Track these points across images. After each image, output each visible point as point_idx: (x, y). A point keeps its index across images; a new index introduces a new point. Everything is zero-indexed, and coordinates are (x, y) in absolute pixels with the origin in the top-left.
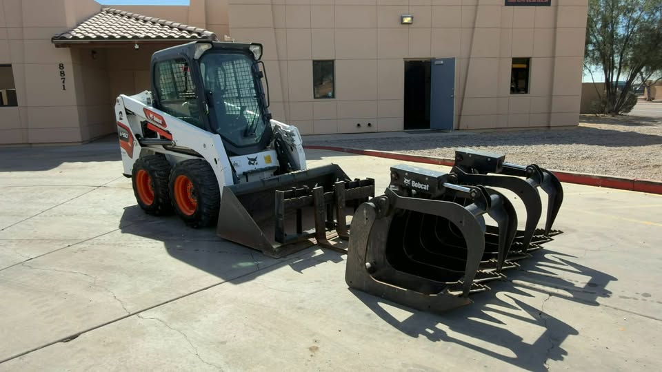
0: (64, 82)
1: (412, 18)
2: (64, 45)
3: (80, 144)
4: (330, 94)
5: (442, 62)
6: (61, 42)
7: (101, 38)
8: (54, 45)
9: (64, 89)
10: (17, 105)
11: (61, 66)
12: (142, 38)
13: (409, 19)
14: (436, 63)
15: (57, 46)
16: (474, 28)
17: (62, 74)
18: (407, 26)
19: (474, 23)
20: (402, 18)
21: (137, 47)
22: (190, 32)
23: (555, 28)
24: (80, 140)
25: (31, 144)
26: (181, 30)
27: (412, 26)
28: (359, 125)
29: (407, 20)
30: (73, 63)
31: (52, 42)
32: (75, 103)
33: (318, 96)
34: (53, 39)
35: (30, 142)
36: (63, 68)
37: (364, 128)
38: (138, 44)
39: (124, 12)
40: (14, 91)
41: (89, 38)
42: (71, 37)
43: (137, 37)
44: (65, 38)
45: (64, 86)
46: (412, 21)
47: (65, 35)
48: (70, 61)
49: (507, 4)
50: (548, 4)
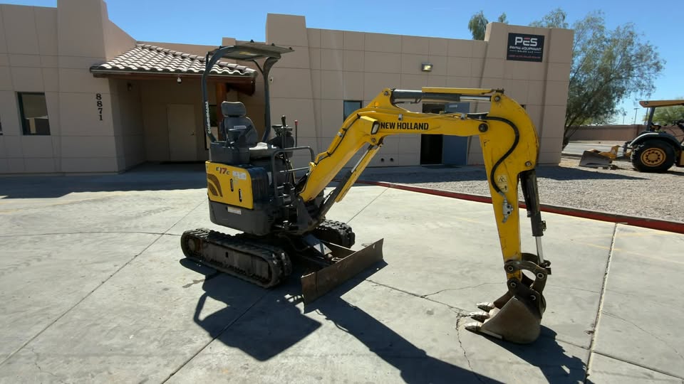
0: (101, 113)
1: (432, 66)
2: (103, 75)
3: (117, 174)
5: (455, 107)
6: (98, 72)
7: (144, 70)
8: (92, 74)
9: (101, 119)
10: (49, 134)
11: (99, 96)
12: (184, 72)
13: (429, 67)
14: (450, 107)
15: (96, 76)
16: (481, 78)
17: (99, 104)
18: (427, 73)
19: (482, 74)
20: (423, 66)
21: (179, 80)
22: (231, 69)
23: (545, 81)
24: (117, 171)
25: (65, 173)
26: (221, 66)
27: (429, 73)
28: (382, 160)
29: (427, 68)
30: (111, 94)
31: (91, 72)
32: (112, 133)
34: (91, 68)
35: (63, 171)
36: (101, 98)
37: (387, 163)
38: (181, 77)
39: (160, 49)
40: (48, 120)
41: (130, 69)
42: (110, 67)
43: (180, 71)
44: (104, 68)
45: (101, 116)
46: (430, 68)
47: (105, 65)
48: (108, 91)
49: (509, 58)
50: (540, 60)
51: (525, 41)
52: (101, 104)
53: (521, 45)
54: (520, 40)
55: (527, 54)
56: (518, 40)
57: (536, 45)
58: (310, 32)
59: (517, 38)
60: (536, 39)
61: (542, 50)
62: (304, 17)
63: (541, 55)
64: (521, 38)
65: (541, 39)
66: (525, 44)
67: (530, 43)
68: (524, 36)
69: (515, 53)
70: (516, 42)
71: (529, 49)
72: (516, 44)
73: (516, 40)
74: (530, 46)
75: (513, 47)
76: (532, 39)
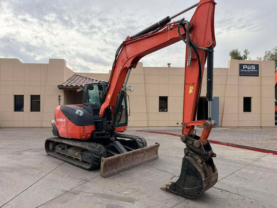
0: (59, 103)
2: (62, 89)
4: (166, 110)
6: (61, 87)
7: (77, 86)
10: (40, 111)
11: (59, 96)
15: (59, 89)
16: (226, 85)
17: (59, 99)
19: (226, 83)
23: (261, 85)
25: (43, 127)
28: (178, 123)
31: (58, 87)
33: (161, 110)
34: (58, 86)
37: (180, 125)
41: (73, 86)
42: (65, 85)
44: (63, 86)
47: (63, 85)
48: (63, 94)
49: (240, 75)
50: (258, 76)
51: (248, 67)
53: (247, 69)
54: (246, 67)
55: (250, 73)
56: (245, 67)
57: (254, 69)
58: (145, 68)
59: (244, 66)
60: (254, 66)
61: (258, 71)
62: (142, 63)
63: (258, 73)
64: (246, 66)
65: (257, 66)
66: (248, 68)
67: (251, 68)
68: (247, 65)
69: (244, 73)
70: (244, 68)
71: (251, 70)
72: (244, 69)
73: (244, 67)
74: (251, 69)
75: (242, 70)
76: (252, 66)
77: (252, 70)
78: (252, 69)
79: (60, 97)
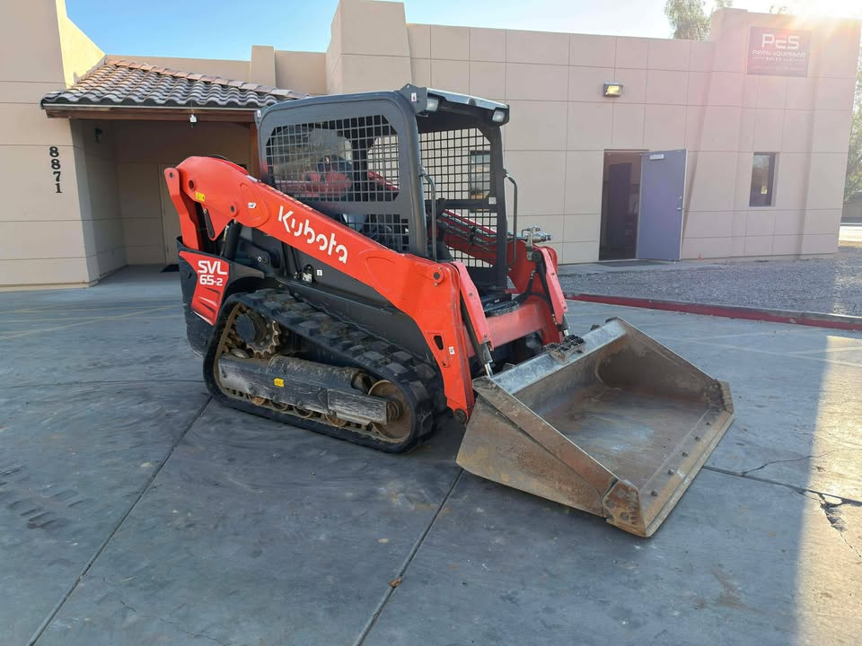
0: (58, 179)
1: (621, 86)
2: (62, 114)
3: (87, 286)
5: (662, 156)
6: (55, 107)
8: (44, 112)
9: (59, 191)
11: (54, 151)
13: (617, 88)
14: (652, 157)
15: (51, 114)
16: (705, 106)
17: (56, 164)
18: (611, 100)
19: (706, 98)
20: (606, 87)
21: (193, 119)
23: (813, 110)
24: (86, 280)
27: (617, 100)
29: (612, 90)
30: (75, 147)
31: (43, 107)
32: (78, 215)
34: (43, 101)
36: (57, 154)
38: (195, 115)
41: (109, 101)
42: (76, 99)
43: (194, 104)
44: (66, 101)
45: (58, 185)
46: (619, 91)
47: (67, 96)
48: (70, 142)
49: (751, 71)
50: (805, 74)
51: (777, 42)
52: (58, 164)
53: (772, 48)
54: (770, 39)
55: (782, 63)
56: (767, 39)
57: (796, 48)
58: (413, 31)
59: (765, 35)
61: (808, 56)
62: (402, 4)
63: (805, 64)
64: (772, 36)
66: (777, 46)
67: (787, 44)
68: (776, 32)
69: (763, 61)
70: (764, 42)
71: (785, 54)
72: (763, 46)
73: (764, 39)
74: (787, 50)
75: (758, 52)
76: (790, 37)
77: (790, 50)
78: (789, 48)
79: (56, 152)
